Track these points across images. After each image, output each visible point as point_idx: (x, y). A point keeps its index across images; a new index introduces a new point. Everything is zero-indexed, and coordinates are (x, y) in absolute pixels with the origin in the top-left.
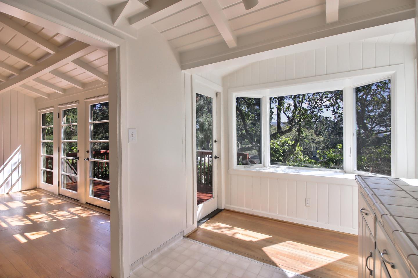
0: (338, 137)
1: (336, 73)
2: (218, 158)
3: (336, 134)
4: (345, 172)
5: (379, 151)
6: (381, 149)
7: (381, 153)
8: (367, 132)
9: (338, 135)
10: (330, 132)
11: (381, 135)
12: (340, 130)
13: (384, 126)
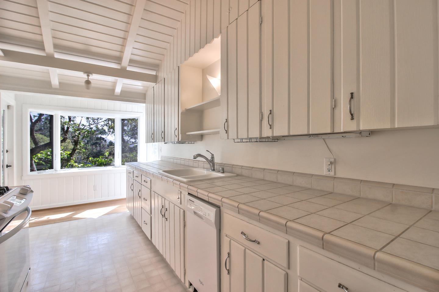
0: (94, 148)
1: (112, 110)
2: (10, 166)
3: (93, 145)
4: (116, 167)
5: (131, 155)
6: (132, 154)
7: (132, 157)
8: (125, 143)
9: (94, 145)
10: (86, 142)
11: (132, 146)
12: (96, 140)
13: (134, 138)
